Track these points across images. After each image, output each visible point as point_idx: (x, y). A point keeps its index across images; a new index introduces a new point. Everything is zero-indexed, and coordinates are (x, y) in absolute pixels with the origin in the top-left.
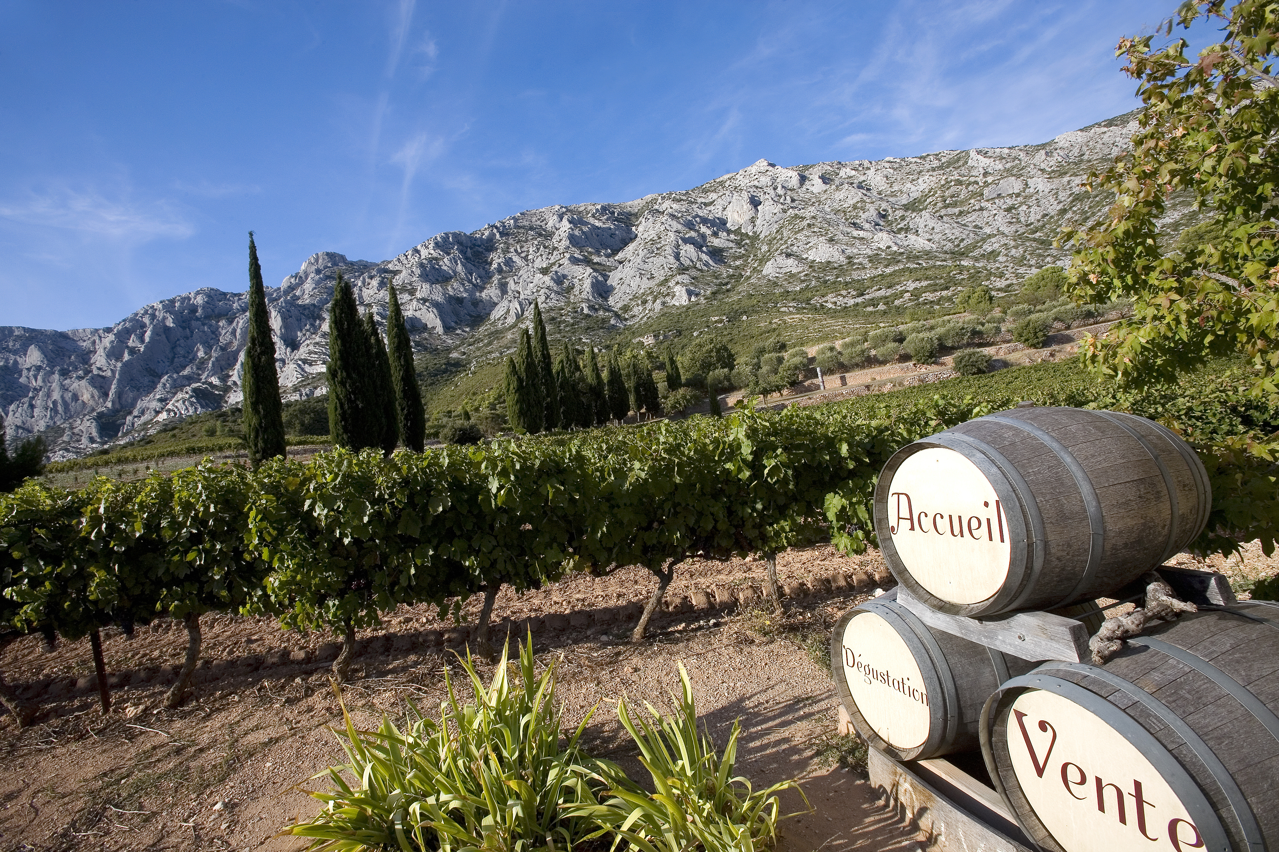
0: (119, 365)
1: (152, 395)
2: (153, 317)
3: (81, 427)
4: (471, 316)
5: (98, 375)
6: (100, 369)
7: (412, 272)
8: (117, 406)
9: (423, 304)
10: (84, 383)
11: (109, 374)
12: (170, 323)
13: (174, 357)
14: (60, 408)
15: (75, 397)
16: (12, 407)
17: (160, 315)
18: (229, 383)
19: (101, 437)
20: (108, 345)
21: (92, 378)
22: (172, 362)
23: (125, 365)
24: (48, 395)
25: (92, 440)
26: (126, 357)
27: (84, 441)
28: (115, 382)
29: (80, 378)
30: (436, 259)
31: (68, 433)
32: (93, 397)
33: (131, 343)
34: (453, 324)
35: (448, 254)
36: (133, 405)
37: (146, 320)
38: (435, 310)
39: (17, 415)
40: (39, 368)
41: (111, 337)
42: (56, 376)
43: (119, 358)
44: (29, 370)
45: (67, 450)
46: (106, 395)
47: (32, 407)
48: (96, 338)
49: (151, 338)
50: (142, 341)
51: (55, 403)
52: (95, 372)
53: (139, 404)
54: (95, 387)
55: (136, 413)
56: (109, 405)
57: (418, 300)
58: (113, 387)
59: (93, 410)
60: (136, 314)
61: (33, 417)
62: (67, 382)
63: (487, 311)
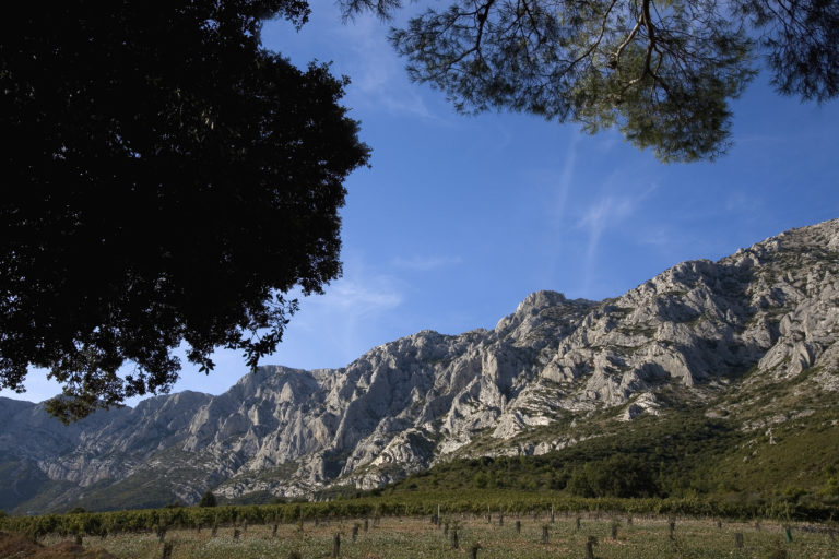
0: (348, 404)
1: (370, 438)
2: (379, 359)
3: (311, 464)
4: (729, 364)
5: (330, 414)
6: (332, 407)
7: (648, 309)
8: (341, 446)
9: (666, 348)
10: (319, 420)
11: (338, 413)
12: (393, 365)
13: (392, 400)
14: (298, 444)
15: (310, 434)
16: (266, 439)
17: (385, 357)
18: (441, 431)
19: (324, 476)
20: (341, 385)
21: (326, 416)
22: (390, 404)
23: (353, 405)
24: (292, 430)
25: (317, 479)
26: (354, 397)
27: (312, 478)
28: (342, 421)
29: (317, 415)
30: (677, 293)
31: (301, 468)
32: (323, 435)
33: (359, 384)
34: (705, 374)
35: (692, 287)
36: (353, 447)
37: (373, 362)
38: (681, 356)
39: (268, 446)
40: (288, 404)
41: (344, 377)
42: (299, 413)
43: (348, 398)
44: (281, 405)
45: (297, 486)
46: (333, 433)
47: (279, 439)
48: (332, 378)
49: (376, 379)
50: (368, 382)
51: (295, 437)
52: (328, 410)
53: (359, 446)
54: (326, 425)
55: (355, 454)
56: (335, 443)
57: (659, 343)
58: (341, 426)
59: (322, 448)
60: (366, 356)
61: (277, 450)
62: (307, 418)
63: (752, 358)
